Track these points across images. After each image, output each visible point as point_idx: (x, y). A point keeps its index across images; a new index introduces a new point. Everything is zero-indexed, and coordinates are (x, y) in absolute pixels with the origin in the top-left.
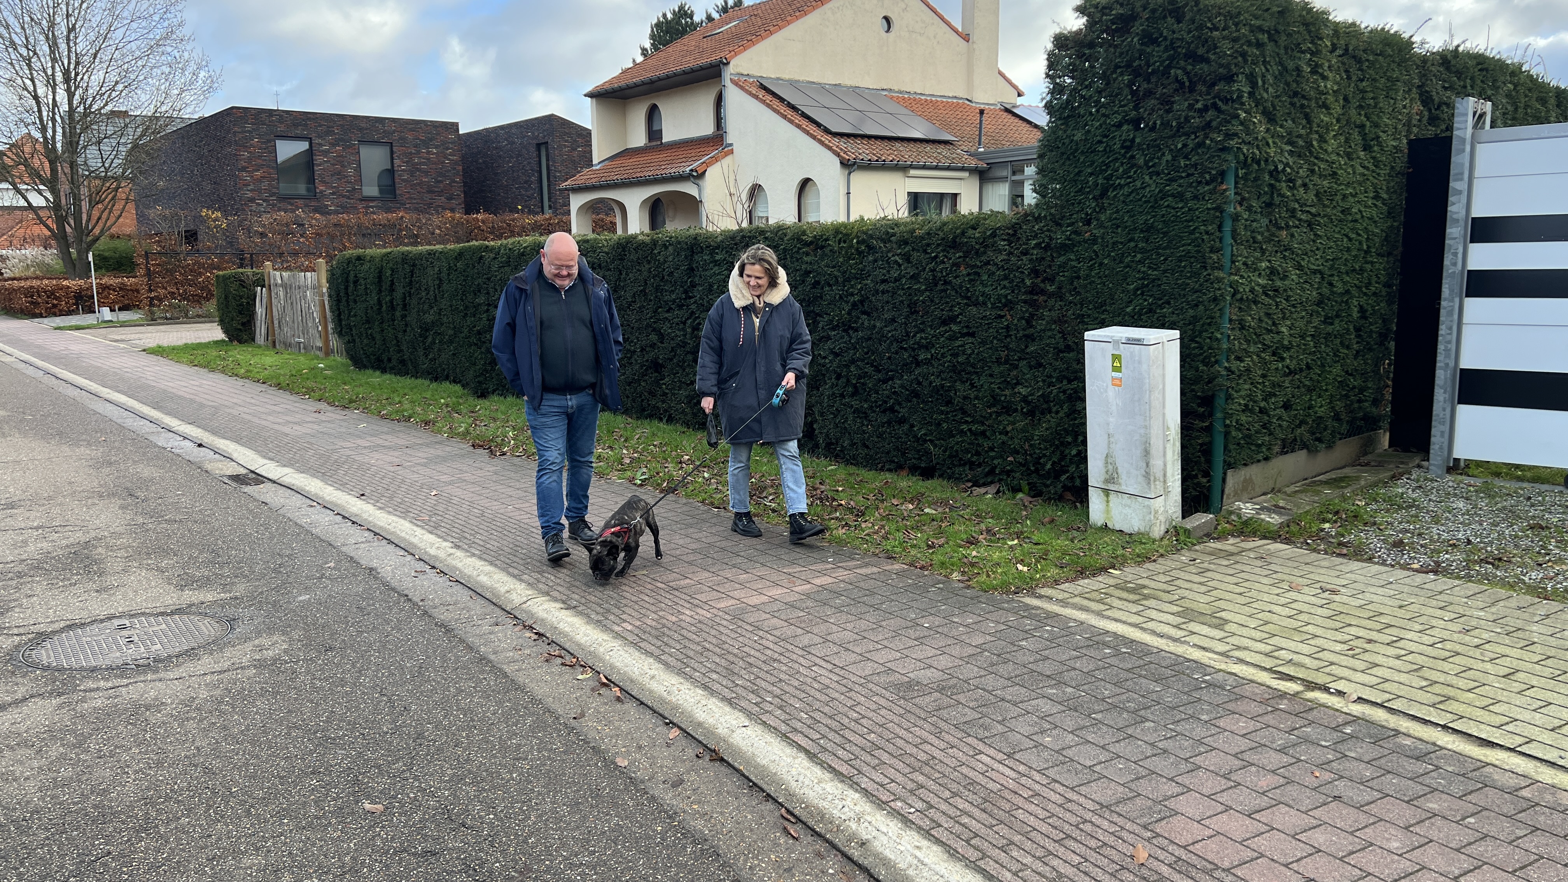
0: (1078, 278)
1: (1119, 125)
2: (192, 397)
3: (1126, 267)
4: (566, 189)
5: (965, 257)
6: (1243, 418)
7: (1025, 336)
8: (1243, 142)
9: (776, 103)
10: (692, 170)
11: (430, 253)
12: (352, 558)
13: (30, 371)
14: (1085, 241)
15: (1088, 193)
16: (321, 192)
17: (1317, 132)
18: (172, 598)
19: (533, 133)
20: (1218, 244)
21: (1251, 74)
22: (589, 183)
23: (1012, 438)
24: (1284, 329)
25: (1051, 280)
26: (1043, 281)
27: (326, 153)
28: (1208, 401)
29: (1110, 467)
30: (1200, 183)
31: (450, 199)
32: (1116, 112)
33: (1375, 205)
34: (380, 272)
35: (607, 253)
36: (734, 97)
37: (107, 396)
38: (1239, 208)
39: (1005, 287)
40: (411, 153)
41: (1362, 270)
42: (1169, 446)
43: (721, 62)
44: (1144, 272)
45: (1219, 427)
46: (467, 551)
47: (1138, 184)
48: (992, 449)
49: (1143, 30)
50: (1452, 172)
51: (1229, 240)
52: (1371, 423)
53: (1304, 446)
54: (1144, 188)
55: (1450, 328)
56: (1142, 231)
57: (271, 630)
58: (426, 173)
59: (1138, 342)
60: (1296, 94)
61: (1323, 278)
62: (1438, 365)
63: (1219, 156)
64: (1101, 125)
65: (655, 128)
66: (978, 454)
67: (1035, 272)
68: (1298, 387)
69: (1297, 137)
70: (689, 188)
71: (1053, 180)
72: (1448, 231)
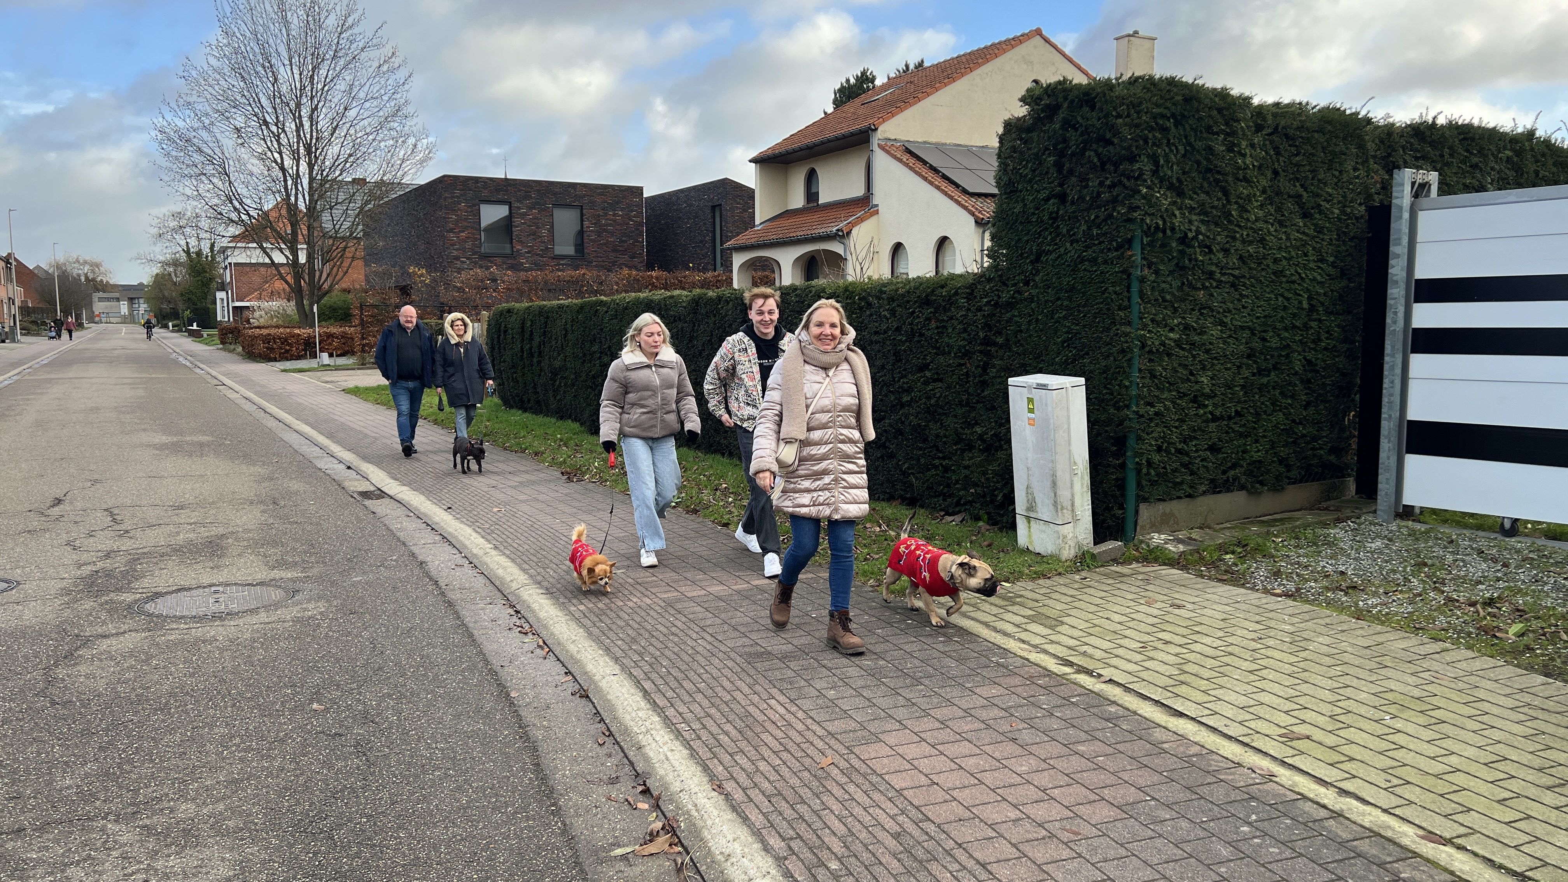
0: (1021, 331)
1: (1047, 199)
2: (362, 429)
3: (1055, 323)
4: (729, 249)
5: (936, 312)
6: (1156, 458)
7: (980, 382)
8: (1146, 213)
9: (918, 166)
10: (838, 230)
11: (560, 307)
12: (413, 554)
13: (247, 406)
14: (1025, 300)
15: (1027, 258)
16: (518, 251)
17: (1236, 203)
18: (263, 574)
19: (709, 196)
20: (1126, 303)
21: (1154, 154)
22: (749, 242)
23: (972, 472)
24: (1204, 380)
25: (1000, 333)
26: (994, 334)
27: (523, 215)
28: (1121, 442)
29: (1030, 497)
30: (1109, 249)
31: (632, 257)
32: (1045, 188)
33: (1319, 267)
34: (523, 323)
35: (685, 308)
36: (882, 162)
37: (296, 427)
38: (1146, 271)
39: (964, 339)
40: (599, 216)
41: (1306, 328)
42: (1076, 479)
43: (870, 128)
44: (1069, 327)
45: (1130, 465)
46: (501, 551)
47: (1062, 250)
48: (957, 482)
49: (1063, 118)
50: (1392, 238)
51: (1136, 299)
52: (1339, 472)
53: (1242, 488)
54: (1066, 254)
55: (1392, 382)
56: (1067, 292)
57: (319, 598)
58: (612, 234)
59: (1042, 387)
60: (1209, 170)
61: (1254, 334)
62: (1383, 416)
63: (1125, 226)
64: (1034, 199)
65: (814, 190)
66: (948, 486)
67: (987, 326)
68: (1227, 432)
69: (1212, 207)
70: (836, 247)
71: (1001, 247)
72: (1389, 291)
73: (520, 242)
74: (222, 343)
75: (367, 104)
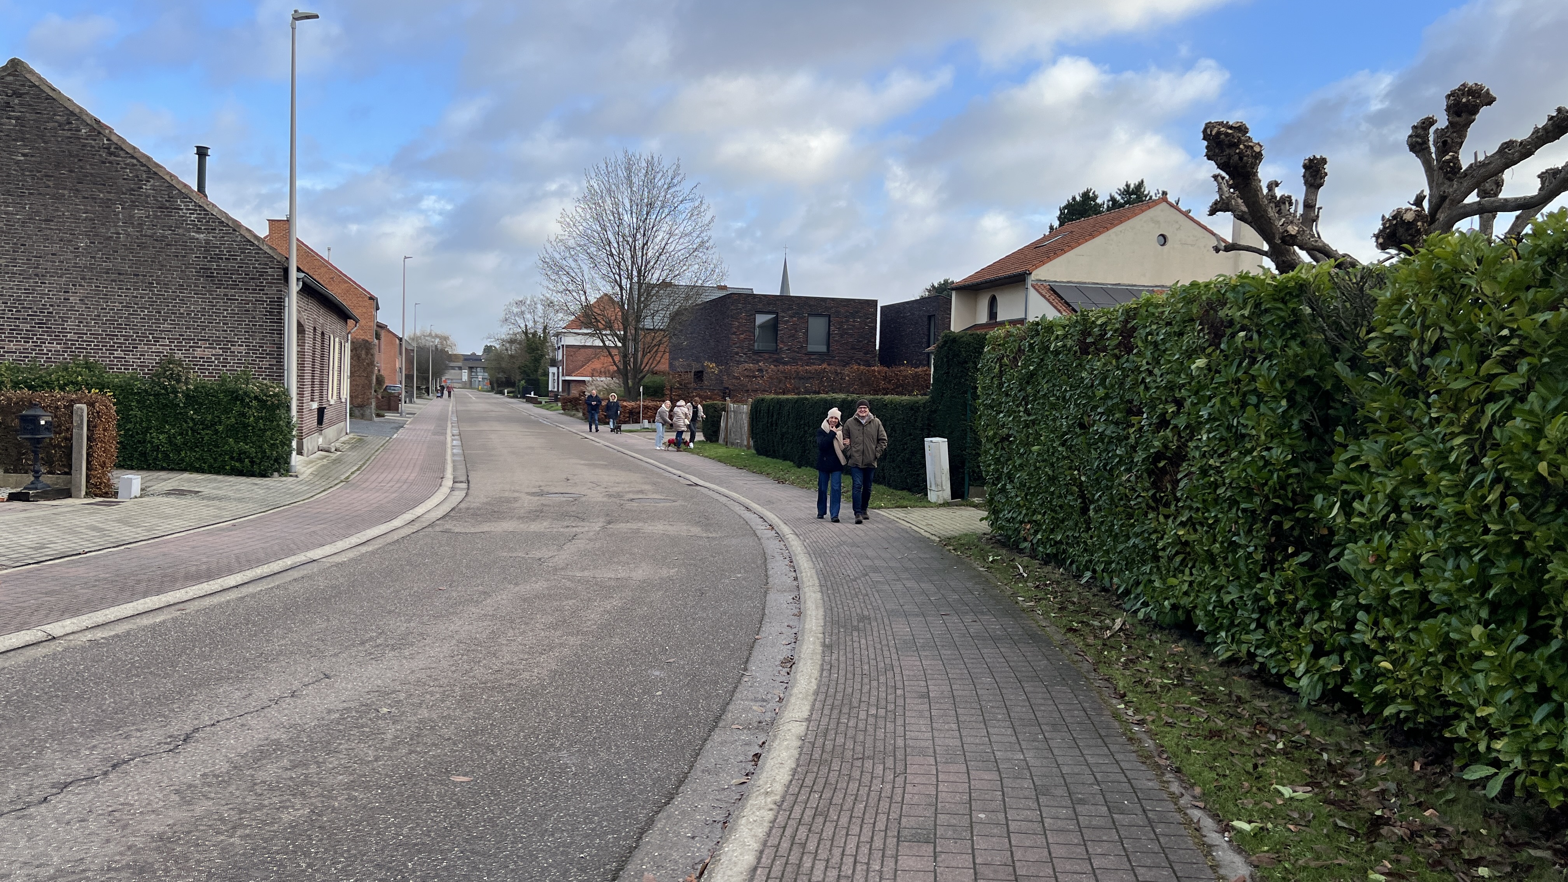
9: (1057, 301)
16: (781, 349)
19: (926, 308)
27: (786, 322)
28: (963, 463)
31: (866, 353)
34: (769, 407)
36: (1033, 295)
40: (842, 322)
43: (1029, 272)
58: (851, 335)
65: (993, 311)
73: (782, 342)
74: (564, 409)
75: (682, 240)
